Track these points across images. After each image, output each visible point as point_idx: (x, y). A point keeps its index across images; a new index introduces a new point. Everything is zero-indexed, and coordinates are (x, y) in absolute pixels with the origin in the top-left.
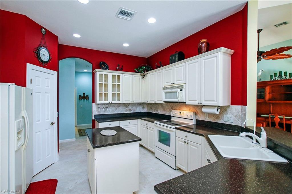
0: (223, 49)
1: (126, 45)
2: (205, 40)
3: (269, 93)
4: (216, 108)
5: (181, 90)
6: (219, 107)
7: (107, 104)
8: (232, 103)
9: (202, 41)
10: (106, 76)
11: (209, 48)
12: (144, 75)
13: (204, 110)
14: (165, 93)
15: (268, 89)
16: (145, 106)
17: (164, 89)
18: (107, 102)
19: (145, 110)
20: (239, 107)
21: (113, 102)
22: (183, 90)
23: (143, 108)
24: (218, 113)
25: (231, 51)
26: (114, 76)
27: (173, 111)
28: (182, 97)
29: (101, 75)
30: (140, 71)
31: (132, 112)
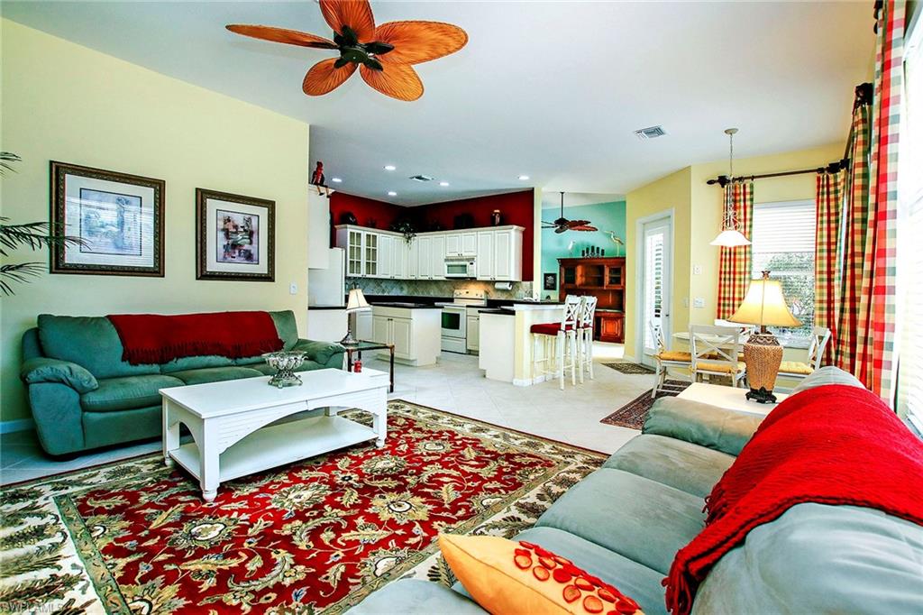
0: (515, 227)
1: (392, 194)
2: (498, 211)
3: (581, 276)
4: (508, 284)
5: (472, 264)
6: (512, 283)
7: (360, 278)
8: (523, 280)
9: (496, 211)
10: (359, 235)
11: (504, 222)
12: (409, 238)
13: (498, 286)
14: (449, 266)
15: (579, 270)
16: (405, 287)
17: (446, 260)
18: (360, 276)
19: (405, 293)
20: (529, 283)
21: (368, 276)
22: (475, 264)
23: (402, 289)
24: (510, 289)
25: (522, 229)
26: (368, 236)
27: (456, 291)
28: (472, 271)
29: (352, 234)
30: (402, 229)
31: (386, 294)
